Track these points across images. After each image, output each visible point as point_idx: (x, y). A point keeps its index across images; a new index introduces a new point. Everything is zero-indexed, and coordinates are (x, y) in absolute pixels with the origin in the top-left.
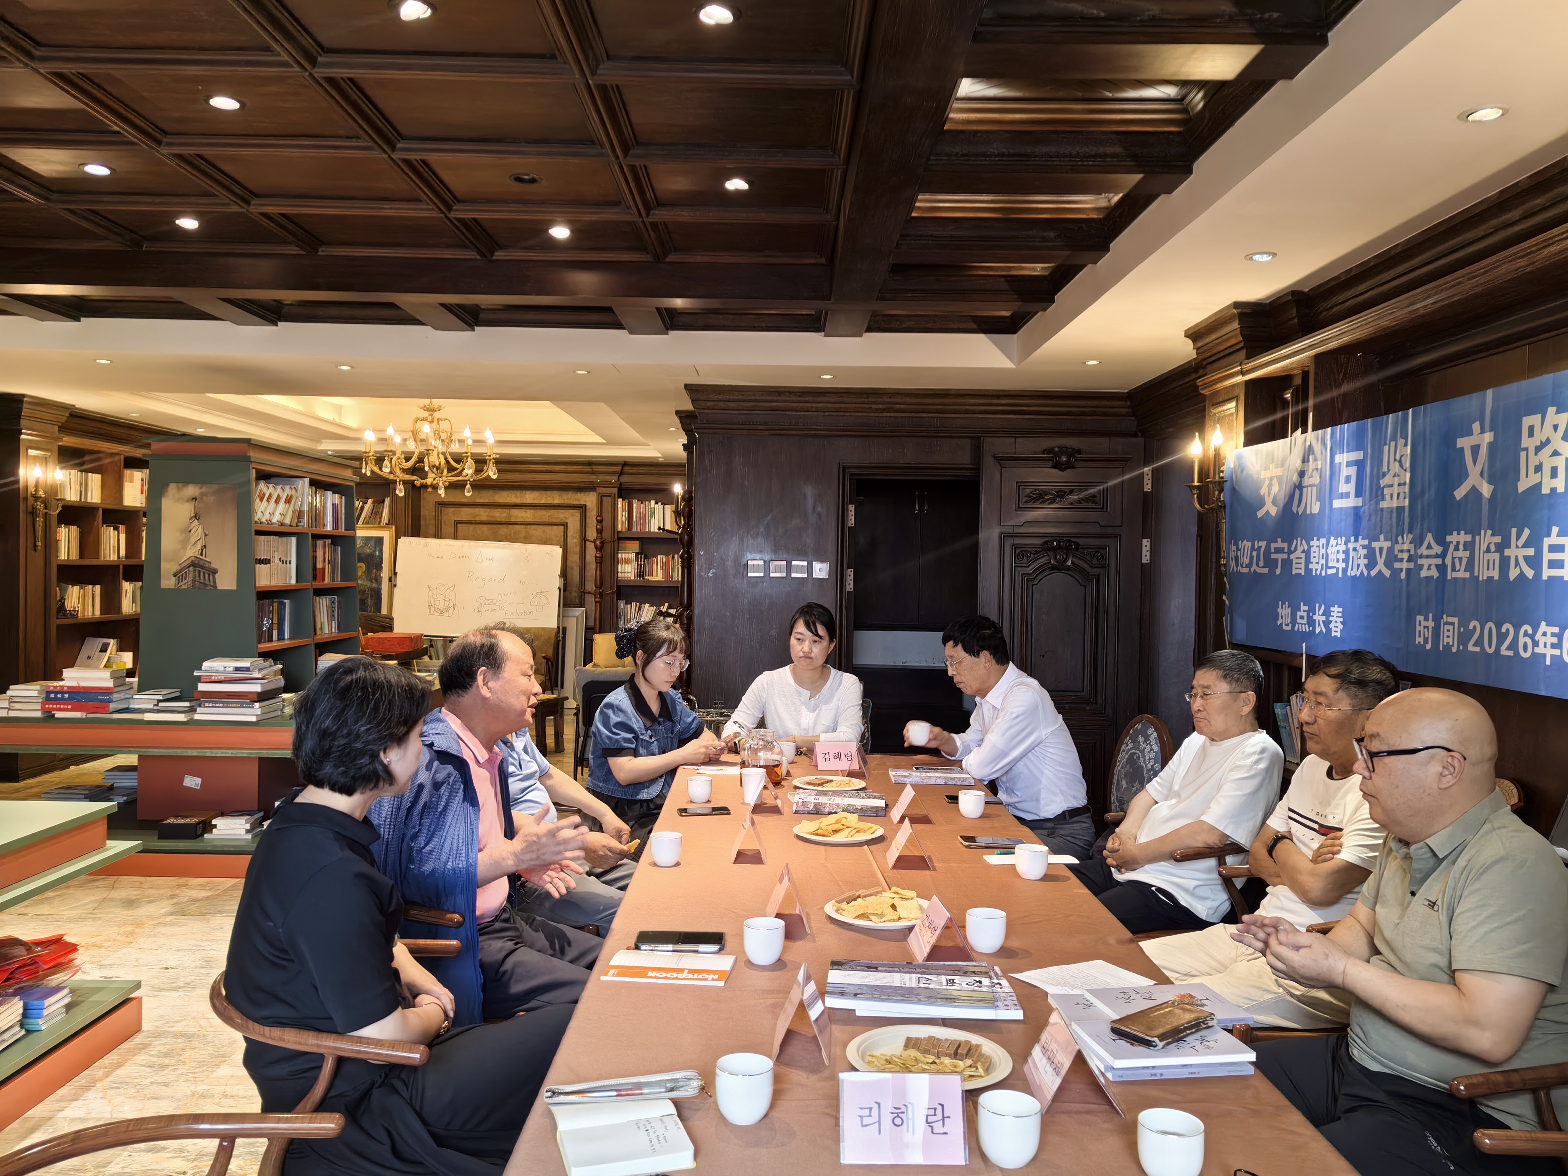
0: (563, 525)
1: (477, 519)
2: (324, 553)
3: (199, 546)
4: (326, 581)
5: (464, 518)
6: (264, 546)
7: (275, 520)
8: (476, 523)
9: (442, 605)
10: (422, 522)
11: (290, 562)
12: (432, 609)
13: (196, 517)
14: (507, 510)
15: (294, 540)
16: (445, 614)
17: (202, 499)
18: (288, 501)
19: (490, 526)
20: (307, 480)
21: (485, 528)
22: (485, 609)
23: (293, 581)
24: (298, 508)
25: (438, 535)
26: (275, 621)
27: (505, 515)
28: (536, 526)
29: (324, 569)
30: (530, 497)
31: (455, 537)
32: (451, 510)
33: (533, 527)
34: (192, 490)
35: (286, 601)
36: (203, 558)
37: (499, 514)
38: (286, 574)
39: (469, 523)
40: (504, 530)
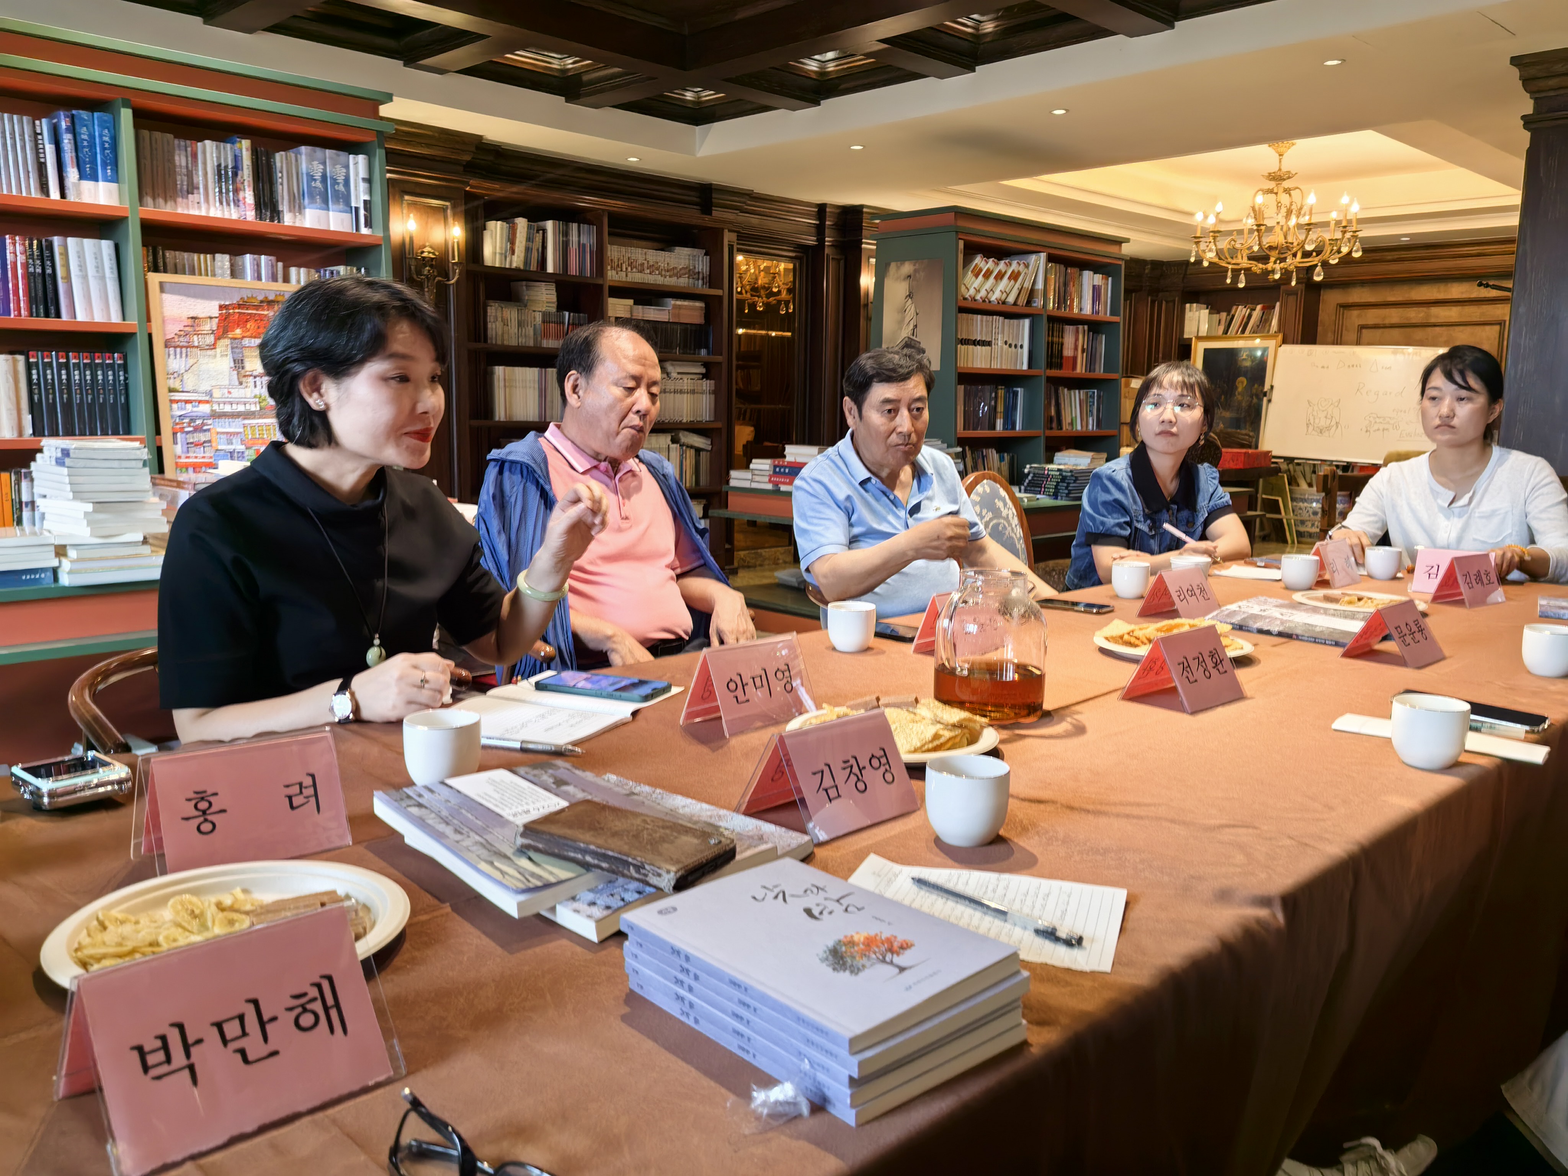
0: (1500, 324)
1: (1387, 322)
2: (1077, 340)
3: (911, 327)
4: (1078, 370)
5: (1371, 322)
6: (979, 327)
7: (993, 298)
8: (1385, 327)
9: (1323, 423)
10: (1320, 329)
11: (1022, 347)
12: (1311, 428)
13: (910, 296)
14: (1425, 309)
15: (1027, 322)
16: (1326, 434)
17: (915, 275)
18: (1015, 276)
19: (1402, 330)
20: (1043, 256)
21: (1396, 333)
22: (1376, 427)
23: (1025, 367)
24: (1028, 285)
25: (1338, 341)
26: (1000, 408)
27: (1421, 315)
28: (1461, 328)
29: (1075, 358)
30: (1457, 291)
31: (1358, 343)
32: (1355, 313)
33: (1457, 328)
34: (907, 268)
35: (1019, 389)
36: (914, 338)
37: (1414, 315)
38: (1016, 358)
39: (1376, 327)
40: (1419, 334)
